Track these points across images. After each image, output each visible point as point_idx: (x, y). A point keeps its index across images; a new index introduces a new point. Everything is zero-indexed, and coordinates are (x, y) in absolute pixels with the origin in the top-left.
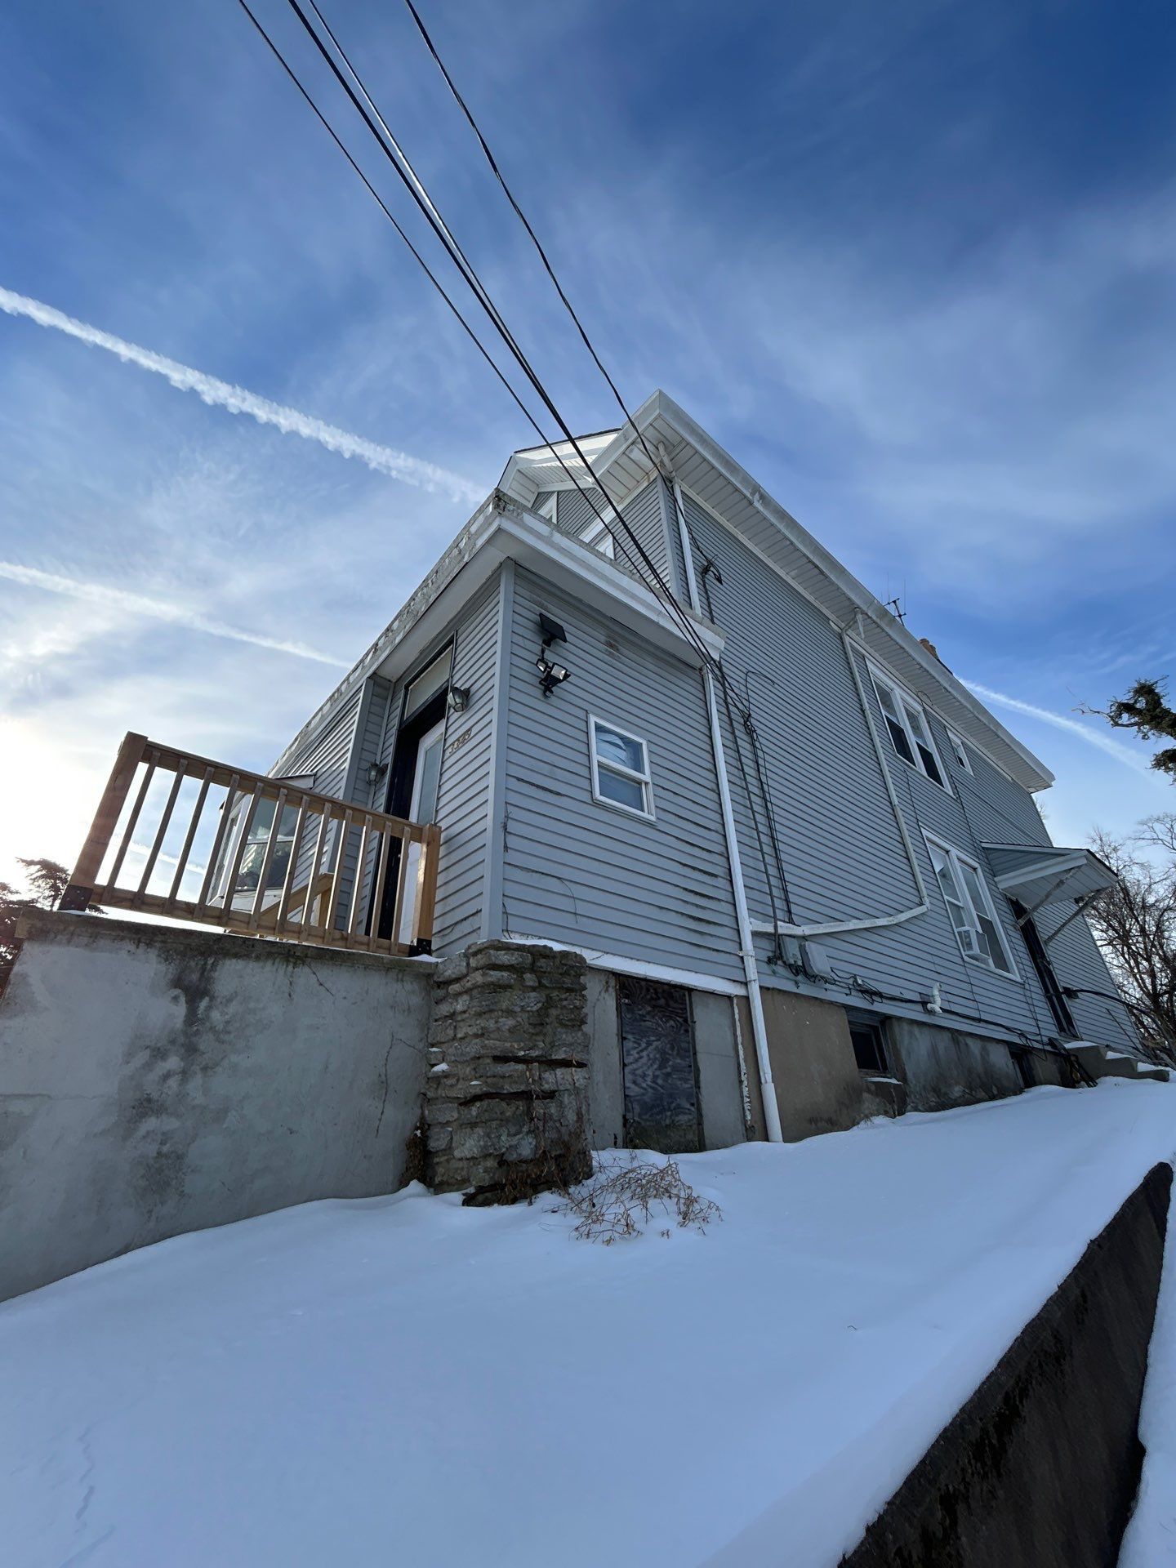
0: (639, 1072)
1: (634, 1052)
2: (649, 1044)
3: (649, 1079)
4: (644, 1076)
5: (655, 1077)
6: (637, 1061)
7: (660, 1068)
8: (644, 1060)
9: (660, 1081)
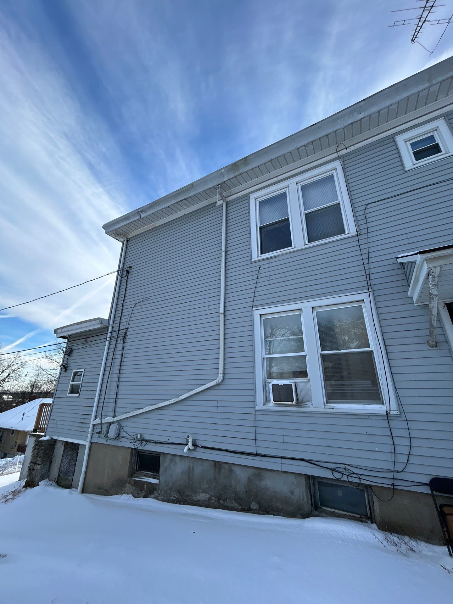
0: (64, 465)
1: (65, 460)
2: (68, 458)
3: (66, 467)
4: (65, 466)
5: (67, 466)
6: (65, 462)
7: (69, 464)
8: (66, 461)
9: (68, 468)
